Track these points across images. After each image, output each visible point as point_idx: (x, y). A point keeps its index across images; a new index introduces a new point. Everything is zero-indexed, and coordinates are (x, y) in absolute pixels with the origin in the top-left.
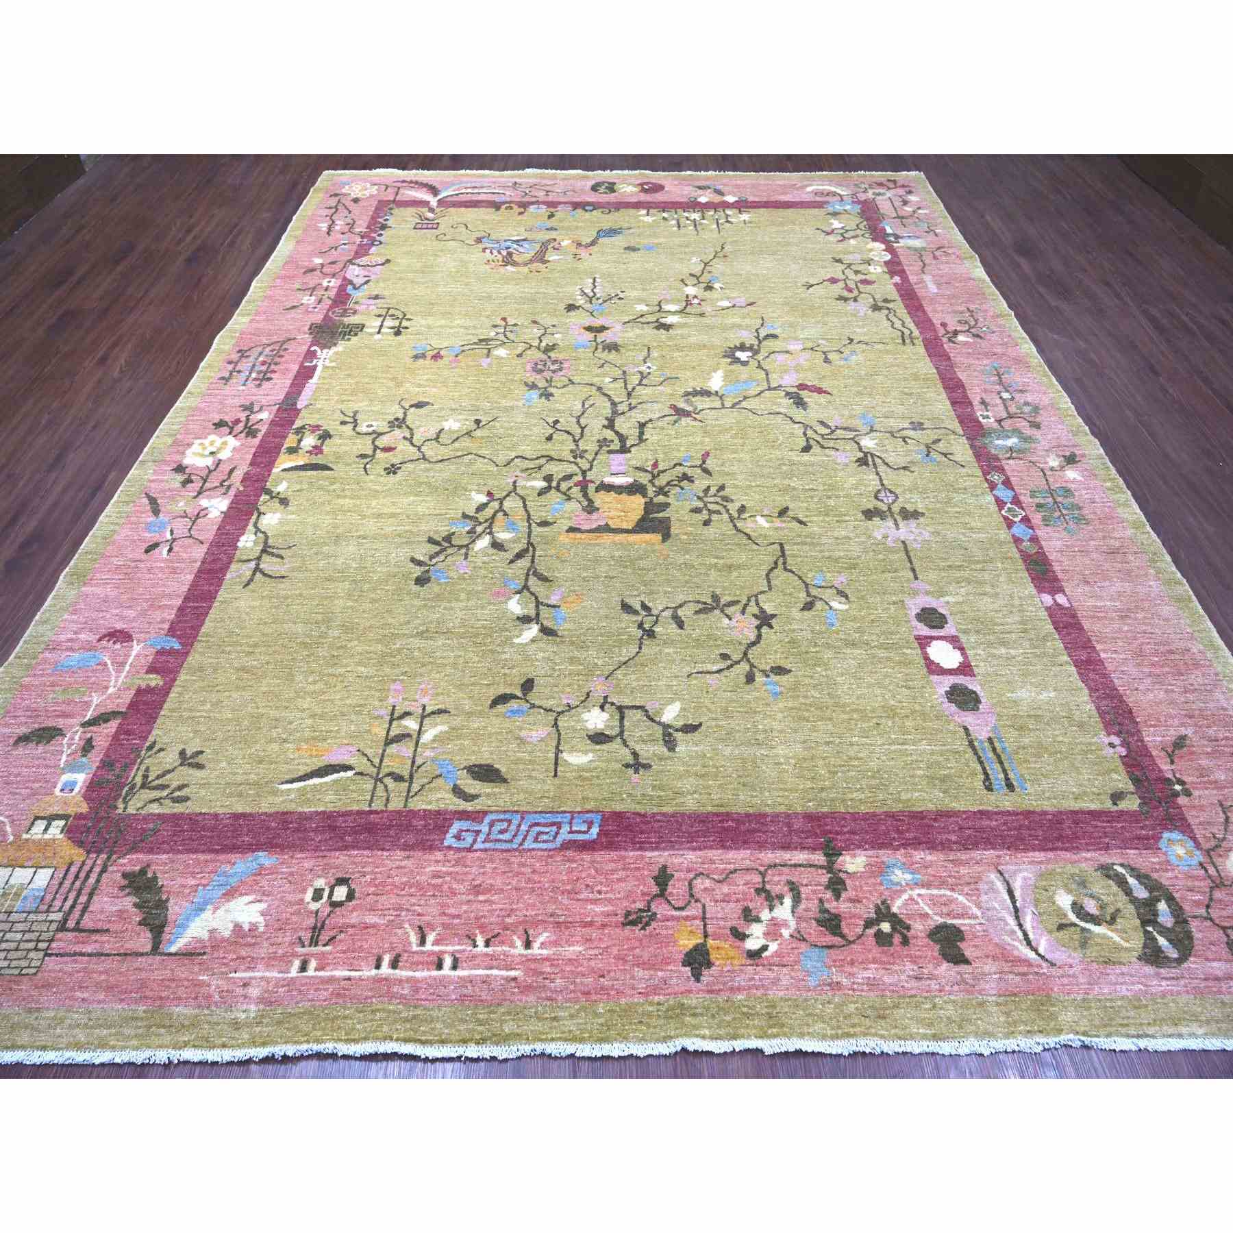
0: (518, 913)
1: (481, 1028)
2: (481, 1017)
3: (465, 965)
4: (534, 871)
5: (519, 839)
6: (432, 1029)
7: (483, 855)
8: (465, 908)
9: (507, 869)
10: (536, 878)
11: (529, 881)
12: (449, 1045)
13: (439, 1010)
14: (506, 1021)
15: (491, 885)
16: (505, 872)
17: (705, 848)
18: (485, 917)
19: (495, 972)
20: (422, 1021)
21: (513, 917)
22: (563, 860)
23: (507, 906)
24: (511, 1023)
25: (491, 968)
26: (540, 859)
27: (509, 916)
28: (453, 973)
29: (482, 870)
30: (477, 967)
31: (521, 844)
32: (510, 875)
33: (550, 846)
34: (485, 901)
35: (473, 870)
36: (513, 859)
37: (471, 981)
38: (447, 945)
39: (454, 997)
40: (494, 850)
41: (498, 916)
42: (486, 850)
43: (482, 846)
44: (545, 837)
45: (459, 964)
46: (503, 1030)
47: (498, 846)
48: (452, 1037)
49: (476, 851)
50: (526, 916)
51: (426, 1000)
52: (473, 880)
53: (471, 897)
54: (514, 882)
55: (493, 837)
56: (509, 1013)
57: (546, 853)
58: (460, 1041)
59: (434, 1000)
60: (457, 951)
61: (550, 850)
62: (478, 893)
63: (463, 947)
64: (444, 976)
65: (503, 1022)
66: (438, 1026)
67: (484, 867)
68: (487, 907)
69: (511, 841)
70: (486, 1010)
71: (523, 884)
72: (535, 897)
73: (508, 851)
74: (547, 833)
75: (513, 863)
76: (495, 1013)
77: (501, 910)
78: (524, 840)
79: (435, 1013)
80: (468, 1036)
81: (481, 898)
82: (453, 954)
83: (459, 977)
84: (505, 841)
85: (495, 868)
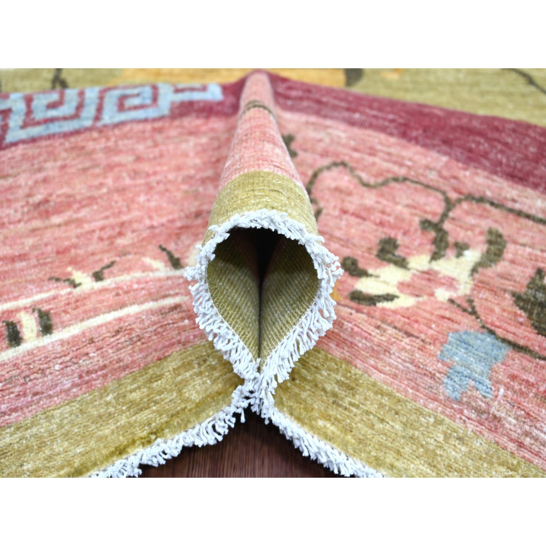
0: (135, 226)
1: (144, 416)
2: (135, 396)
3: (66, 317)
4: (139, 159)
5: (89, 111)
6: (49, 458)
7: (31, 150)
8: (30, 242)
9: (87, 164)
10: (146, 167)
11: (135, 174)
12: (93, 472)
13: (49, 419)
14: (185, 382)
15: (69, 196)
16: (85, 170)
17: (371, 126)
18: (75, 246)
19: (133, 310)
20: (21, 452)
21: (130, 235)
22: (181, 134)
23: (112, 220)
24: (198, 381)
25: (122, 306)
26: (141, 137)
27: (120, 234)
28: (47, 340)
29: (40, 176)
30: (96, 312)
31: (97, 118)
32: (97, 171)
33: (151, 113)
34: (67, 223)
35: (22, 180)
36: (91, 145)
37: (92, 341)
38: (16, 298)
39: (68, 385)
40: (50, 137)
41: (101, 239)
42: (33, 140)
43: (23, 134)
44: (136, 101)
45: (55, 320)
46: (188, 400)
47: (54, 128)
48: (95, 456)
49: (15, 144)
50: (152, 227)
51: (15, 410)
52: (29, 195)
53: (37, 223)
54: (109, 181)
55: (39, 115)
56: (187, 366)
57: (149, 127)
58: (112, 454)
59: (29, 404)
60: (42, 301)
61: (154, 120)
62: (47, 214)
63: (52, 293)
64: (30, 353)
65: (180, 387)
66: (57, 448)
67: (40, 170)
68: (73, 231)
69: (76, 116)
70: (141, 380)
71: (128, 181)
72: (156, 197)
73: (77, 132)
74: (138, 95)
75: (93, 152)
76: (159, 377)
77: (102, 228)
78: (100, 109)
79: (42, 428)
80: (123, 440)
81: (56, 220)
82: (33, 309)
83: (62, 343)
84: (65, 118)
85: (63, 167)
